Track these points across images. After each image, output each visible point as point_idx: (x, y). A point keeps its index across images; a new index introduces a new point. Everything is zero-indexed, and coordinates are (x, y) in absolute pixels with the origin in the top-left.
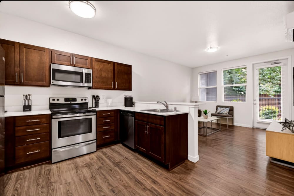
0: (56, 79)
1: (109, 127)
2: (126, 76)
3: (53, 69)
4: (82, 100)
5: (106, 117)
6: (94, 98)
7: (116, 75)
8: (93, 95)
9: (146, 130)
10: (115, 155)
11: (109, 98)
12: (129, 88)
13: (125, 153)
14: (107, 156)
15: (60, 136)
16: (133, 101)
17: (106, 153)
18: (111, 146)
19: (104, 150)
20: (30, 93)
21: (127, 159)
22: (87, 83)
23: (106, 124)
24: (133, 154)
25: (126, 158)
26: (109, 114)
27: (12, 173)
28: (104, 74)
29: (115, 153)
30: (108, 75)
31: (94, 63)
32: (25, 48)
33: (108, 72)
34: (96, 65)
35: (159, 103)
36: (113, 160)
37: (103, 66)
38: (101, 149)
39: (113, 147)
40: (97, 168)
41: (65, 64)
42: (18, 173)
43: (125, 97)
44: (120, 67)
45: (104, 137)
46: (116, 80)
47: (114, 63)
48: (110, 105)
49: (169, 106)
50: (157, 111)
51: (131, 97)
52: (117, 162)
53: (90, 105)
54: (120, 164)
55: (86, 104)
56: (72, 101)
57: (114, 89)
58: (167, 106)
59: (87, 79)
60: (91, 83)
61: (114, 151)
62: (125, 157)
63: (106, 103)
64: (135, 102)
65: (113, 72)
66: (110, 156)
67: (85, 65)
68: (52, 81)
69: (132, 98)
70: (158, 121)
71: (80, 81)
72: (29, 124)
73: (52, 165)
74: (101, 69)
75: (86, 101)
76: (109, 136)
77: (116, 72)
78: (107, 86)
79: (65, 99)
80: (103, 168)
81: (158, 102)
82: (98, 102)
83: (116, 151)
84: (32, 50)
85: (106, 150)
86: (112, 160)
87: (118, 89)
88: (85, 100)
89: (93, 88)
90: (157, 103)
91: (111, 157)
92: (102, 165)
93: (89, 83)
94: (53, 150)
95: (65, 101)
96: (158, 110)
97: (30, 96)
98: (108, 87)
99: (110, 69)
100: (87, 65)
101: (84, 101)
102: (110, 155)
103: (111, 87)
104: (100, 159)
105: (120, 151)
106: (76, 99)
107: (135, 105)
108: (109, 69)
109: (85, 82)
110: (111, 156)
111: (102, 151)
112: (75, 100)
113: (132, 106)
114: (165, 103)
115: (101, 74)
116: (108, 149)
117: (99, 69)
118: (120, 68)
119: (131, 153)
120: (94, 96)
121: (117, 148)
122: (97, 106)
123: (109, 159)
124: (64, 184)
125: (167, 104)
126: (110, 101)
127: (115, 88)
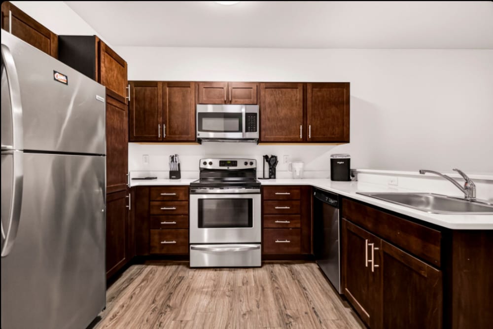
0: (204, 128)
1: (289, 222)
2: (334, 110)
3: (199, 113)
4: (246, 163)
5: (282, 201)
6: (267, 161)
7: (309, 110)
8: (265, 155)
9: (370, 258)
10: (294, 290)
11: (297, 160)
12: (344, 138)
13: (318, 296)
14: (276, 285)
15: (201, 225)
16: (352, 167)
17: (276, 277)
18: (294, 264)
19: (277, 268)
20: (176, 153)
21: (317, 316)
22: (251, 131)
23: (282, 215)
24: (336, 308)
25: (315, 312)
26: (289, 194)
27: (148, 265)
28: (283, 111)
29: (294, 286)
30: (291, 113)
31: (262, 93)
32: (168, 87)
33: (292, 105)
34: (268, 97)
35: (427, 174)
36: (282, 304)
37: (281, 95)
38: (273, 263)
39: (297, 267)
40: (244, 309)
41: (217, 103)
42: (152, 268)
43: (332, 158)
44: (320, 91)
45: (277, 241)
46: (308, 122)
47: (305, 84)
48: (298, 174)
49: (479, 186)
50: (423, 199)
51: (347, 158)
52: (289, 312)
53: (259, 174)
54: (294, 323)
55: (253, 171)
56: (230, 166)
57: (305, 140)
58: (466, 188)
59: (250, 124)
60: (256, 131)
61: (294, 279)
62: (313, 308)
63: (291, 171)
64: (358, 170)
65: (301, 104)
66: (281, 289)
67: (247, 100)
68: (198, 132)
69: (347, 161)
70: (415, 243)
71: (238, 129)
72: (165, 199)
73: (190, 270)
74: (276, 103)
75: (253, 166)
76: (289, 242)
77: (309, 103)
78: (289, 137)
79: (220, 162)
80: (254, 316)
81: (420, 172)
82: (275, 169)
83: (298, 281)
84: (175, 88)
85: (279, 270)
86: (281, 300)
87: (314, 141)
88: (251, 164)
89: (262, 140)
90: (418, 173)
91: (282, 294)
92: (255, 308)
93: (253, 131)
94: (191, 246)
95: (220, 165)
96: (427, 198)
97: (177, 158)
98: (292, 137)
99: (296, 100)
100: (251, 98)
101: (249, 167)
102: (282, 285)
103: (297, 136)
104: (260, 288)
105: (307, 284)
106: (236, 162)
107: (357, 176)
108: (294, 99)
109: (247, 131)
110: (284, 289)
111: (271, 268)
112: (234, 163)
113: (349, 180)
114: (457, 175)
115: (278, 112)
116: (286, 268)
117: (274, 103)
118: (319, 94)
119: (334, 303)
120: (266, 157)
121: (305, 275)
122: (272, 176)
123: (277, 295)
124: (178, 321)
125: (467, 181)
126: (298, 166)
127: (308, 139)
